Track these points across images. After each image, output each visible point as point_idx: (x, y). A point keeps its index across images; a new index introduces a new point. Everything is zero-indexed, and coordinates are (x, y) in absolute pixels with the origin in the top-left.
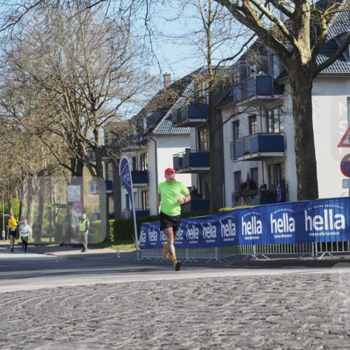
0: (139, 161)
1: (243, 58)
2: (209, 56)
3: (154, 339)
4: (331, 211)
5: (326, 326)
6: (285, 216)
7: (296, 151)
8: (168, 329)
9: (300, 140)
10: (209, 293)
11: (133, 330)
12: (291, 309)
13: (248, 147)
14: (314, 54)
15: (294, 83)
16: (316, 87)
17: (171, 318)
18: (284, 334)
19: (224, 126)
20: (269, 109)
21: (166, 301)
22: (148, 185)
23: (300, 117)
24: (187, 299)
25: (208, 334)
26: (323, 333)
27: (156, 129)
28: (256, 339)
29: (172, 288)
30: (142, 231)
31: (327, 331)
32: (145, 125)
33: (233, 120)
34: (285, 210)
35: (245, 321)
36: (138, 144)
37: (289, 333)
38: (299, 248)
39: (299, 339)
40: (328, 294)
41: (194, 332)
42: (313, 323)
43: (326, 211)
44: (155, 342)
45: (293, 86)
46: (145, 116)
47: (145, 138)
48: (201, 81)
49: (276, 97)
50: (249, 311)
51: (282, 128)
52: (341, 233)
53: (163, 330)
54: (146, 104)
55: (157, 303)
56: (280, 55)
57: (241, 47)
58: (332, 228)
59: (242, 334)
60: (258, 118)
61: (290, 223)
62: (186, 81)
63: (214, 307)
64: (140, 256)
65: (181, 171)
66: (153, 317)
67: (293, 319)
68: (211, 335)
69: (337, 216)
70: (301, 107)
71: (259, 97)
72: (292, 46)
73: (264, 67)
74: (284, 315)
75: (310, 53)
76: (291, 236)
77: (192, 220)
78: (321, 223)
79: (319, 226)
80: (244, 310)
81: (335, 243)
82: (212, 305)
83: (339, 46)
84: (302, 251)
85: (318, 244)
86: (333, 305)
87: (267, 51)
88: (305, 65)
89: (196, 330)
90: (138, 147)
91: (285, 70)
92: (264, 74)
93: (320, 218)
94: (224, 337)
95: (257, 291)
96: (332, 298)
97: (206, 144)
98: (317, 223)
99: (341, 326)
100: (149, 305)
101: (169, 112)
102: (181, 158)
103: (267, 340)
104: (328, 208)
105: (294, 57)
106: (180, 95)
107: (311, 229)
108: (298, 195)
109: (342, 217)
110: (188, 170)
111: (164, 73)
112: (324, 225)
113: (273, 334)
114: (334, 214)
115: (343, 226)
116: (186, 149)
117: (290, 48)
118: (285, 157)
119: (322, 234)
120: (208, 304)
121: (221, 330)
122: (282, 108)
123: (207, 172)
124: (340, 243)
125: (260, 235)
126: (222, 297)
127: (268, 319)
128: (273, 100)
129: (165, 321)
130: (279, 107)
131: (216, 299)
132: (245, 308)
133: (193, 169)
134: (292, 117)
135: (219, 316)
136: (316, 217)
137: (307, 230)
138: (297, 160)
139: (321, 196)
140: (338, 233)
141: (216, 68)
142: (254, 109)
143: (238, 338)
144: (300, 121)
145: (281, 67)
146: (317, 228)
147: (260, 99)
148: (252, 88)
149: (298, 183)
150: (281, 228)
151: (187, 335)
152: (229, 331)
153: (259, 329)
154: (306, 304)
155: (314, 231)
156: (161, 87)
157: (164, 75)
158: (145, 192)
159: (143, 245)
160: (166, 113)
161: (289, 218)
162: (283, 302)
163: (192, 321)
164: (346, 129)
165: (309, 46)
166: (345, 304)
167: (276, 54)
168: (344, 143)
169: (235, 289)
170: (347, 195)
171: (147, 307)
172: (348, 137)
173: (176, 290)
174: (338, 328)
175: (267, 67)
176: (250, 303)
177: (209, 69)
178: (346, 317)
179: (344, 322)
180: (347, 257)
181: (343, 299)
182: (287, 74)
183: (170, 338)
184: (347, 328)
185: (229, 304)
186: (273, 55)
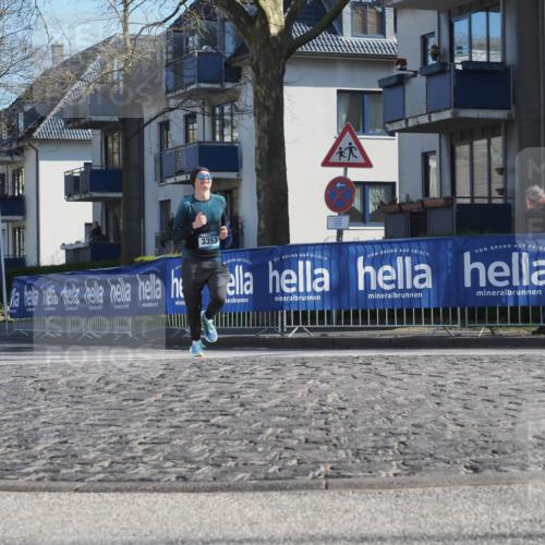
0: (10, 180)
1: (178, 23)
2: (125, 18)
3: (39, 448)
4: (308, 263)
5: (301, 432)
6: (239, 269)
7: (257, 170)
8: (61, 434)
9: (263, 154)
10: (122, 382)
11: (6, 434)
12: (248, 407)
13: (183, 163)
14: (289, 22)
15: (257, 64)
16: (290, 73)
17: (64, 418)
18: (237, 443)
19: (146, 129)
20: (217, 105)
21: (55, 393)
22: (24, 219)
23: (265, 118)
24: (88, 390)
25: (123, 442)
26: (296, 442)
27: (38, 130)
28: (196, 450)
29: (64, 374)
30: (14, 290)
31: (303, 438)
32: (21, 124)
33: (161, 119)
34: (239, 260)
35: (178, 424)
36: (10, 153)
37: (246, 442)
38: (258, 320)
39: (260, 449)
40: (304, 386)
41: (100, 438)
42: (282, 426)
43: (301, 263)
44: (41, 452)
45: (256, 70)
46: (22, 110)
47: (21, 144)
48: (112, 58)
49: (228, 86)
50: (185, 409)
51: (236, 135)
52: (323, 297)
53: (53, 435)
54: (24, 90)
55: (42, 396)
56: (237, 21)
57: (176, 6)
58: (309, 290)
59: (174, 443)
60: (199, 117)
61: (245, 280)
62: (88, 55)
63: (131, 402)
64: (11, 329)
65: (76, 197)
66: (36, 416)
67: (251, 421)
68: (127, 443)
69: (317, 271)
70: (267, 103)
71: (203, 85)
72: (255, 8)
73: (211, 39)
74: (238, 415)
75: (283, 20)
76: (246, 300)
77: (93, 273)
78: (294, 281)
79: (289, 286)
80: (177, 407)
81: (313, 313)
82: (128, 400)
83: (328, 11)
84: (263, 325)
85: (288, 313)
86: (311, 401)
87: (215, 15)
88: (274, 38)
89: (103, 435)
90: (8, 158)
91: (243, 45)
92: (210, 49)
93: (293, 273)
94: (147, 446)
95: (196, 380)
96: (310, 391)
97: (116, 157)
98: (288, 281)
99: (324, 432)
100: (30, 399)
101: (59, 105)
102: (76, 177)
103: (211, 451)
104: (305, 259)
105: (258, 24)
106: (78, 77)
107: (278, 291)
108: (260, 237)
109: (326, 272)
110: (87, 196)
111: (53, 42)
112: (297, 285)
113: (222, 442)
114: (313, 268)
115: (326, 287)
116: (85, 164)
117: (251, 11)
118: (239, 180)
119: (295, 298)
120: (121, 398)
121: (143, 436)
122: (236, 103)
123: (117, 201)
124: (321, 313)
126: (143, 389)
127: (213, 421)
128: (224, 91)
129: (56, 422)
130: (232, 101)
131: (134, 391)
132: (179, 404)
133: (95, 195)
134: (253, 118)
135: (138, 416)
136: (286, 272)
137: (271, 291)
138: (258, 184)
139: (294, 239)
140: (318, 297)
141: (135, 38)
142: (194, 103)
143: (168, 449)
144: (265, 125)
145: (237, 39)
146: (286, 290)
147: (203, 89)
148: (190, 70)
149: (260, 219)
150: (231, 289)
151: (90, 442)
152: (155, 438)
153: (200, 436)
154: (270, 399)
155: (283, 293)
157: (53, 46)
158: (18, 230)
159: (15, 311)
160: (55, 105)
161: (244, 273)
162: (236, 396)
163: (98, 422)
164: (334, 140)
165: (282, 9)
166: (330, 400)
167: (230, 19)
168: (332, 160)
169: (162, 376)
170: (334, 240)
171: (26, 402)
172: (338, 150)
173: (71, 378)
174: (320, 435)
175: (215, 39)
176: (186, 397)
177: (125, 39)
178: (331, 419)
179: (327, 427)
180: (331, 335)
181: (326, 393)
182: (247, 51)
183: (64, 447)
184: (333, 434)
185: (153, 399)
186: (225, 20)
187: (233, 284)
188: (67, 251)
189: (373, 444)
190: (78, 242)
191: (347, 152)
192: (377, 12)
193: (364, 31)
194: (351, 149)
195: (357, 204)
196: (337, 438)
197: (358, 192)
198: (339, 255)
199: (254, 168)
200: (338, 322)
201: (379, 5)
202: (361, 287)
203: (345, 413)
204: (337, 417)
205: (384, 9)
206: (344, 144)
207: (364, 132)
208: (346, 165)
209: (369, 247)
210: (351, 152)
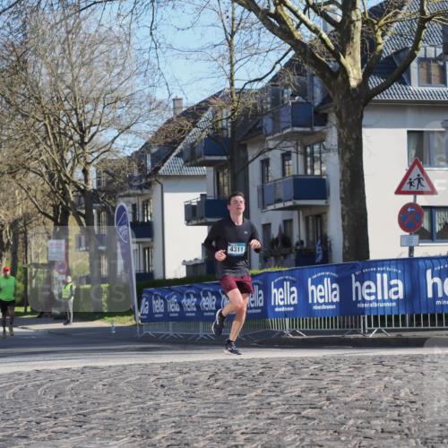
0: (141, 209)
1: (275, 79)
2: (232, 75)
3: (158, 437)
4: (385, 276)
5: (377, 423)
6: (327, 281)
7: (341, 198)
8: (176, 424)
9: (346, 185)
10: (229, 379)
12: (333, 401)
13: (281, 193)
14: (366, 76)
15: (340, 111)
16: (368, 117)
17: (179, 411)
18: (325, 432)
19: (250, 165)
20: (307, 144)
21: (173, 389)
22: (152, 240)
23: (348, 155)
24: (201, 386)
25: (228, 432)
26: (374, 431)
27: (163, 168)
28: (289, 439)
29: (181, 373)
30: (144, 299)
31: (379, 429)
32: (149, 164)
33: (261, 157)
34: (327, 273)
35: (276, 416)
36: (140, 187)
37: (331, 432)
38: (344, 323)
39: (343, 438)
40: (381, 382)
41: (209, 428)
42: (362, 418)
43: (379, 276)
44: (160, 442)
45: (339, 116)
46: (149, 152)
47: (149, 180)
48: (221, 108)
49: (317, 129)
50: (280, 403)
51: (324, 169)
52: (398, 304)
53: (170, 426)
54: (150, 136)
55: (161, 391)
56: (322, 76)
57: (273, 64)
58: (386, 298)
59: (271, 433)
60: (294, 155)
61: (333, 290)
62: (202, 107)
63: (235, 397)
64: (141, 331)
65: (194, 222)
66: (156, 409)
67: (336, 413)
68: (231, 433)
69: (393, 282)
70: (349, 143)
71: (296, 129)
72: (337, 65)
73: (302, 91)
74: (325, 408)
75: (361, 74)
76: (334, 307)
77: (207, 285)
78: (373, 290)
79: (370, 294)
80: (274, 401)
81: (390, 317)
82: (233, 395)
83: (398, 65)
85: (369, 317)
86: (387, 396)
87: (306, 71)
88: (354, 90)
89: (212, 426)
90: (139, 192)
91: (328, 96)
92: (301, 100)
93: (372, 284)
94: (248, 436)
95: (290, 378)
96: (385, 387)
97: (226, 189)
98: (368, 291)
99: (397, 423)
100: (152, 394)
101: (180, 147)
102: (194, 208)
103: (302, 440)
104: (382, 272)
105: (340, 78)
106: (194, 125)
107: (360, 299)
108: (345, 254)
109: (400, 283)
110: (203, 221)
111: (173, 97)
112: (376, 294)
113: (311, 432)
114: (390, 279)
115: (401, 295)
116: (202, 195)
117: (335, 67)
118: (327, 207)
119: (374, 305)
120: (227, 393)
121: (245, 426)
122: (324, 143)
124: (397, 317)
125: (294, 306)
126: (246, 385)
127: (304, 413)
128: (313, 133)
129: (172, 414)
130: (321, 141)
131: (238, 387)
132: (275, 399)
133: (210, 220)
134: (337, 155)
135: (241, 409)
136: (367, 283)
137: (354, 299)
138: (342, 210)
139: (373, 256)
140: (394, 304)
141: (241, 92)
142: (289, 144)
143: (265, 438)
144: (347, 161)
145: (323, 91)
146: (367, 298)
147: (298, 132)
148: (286, 117)
149: (344, 239)
150: (321, 297)
151: (201, 433)
152: (254, 429)
153: (293, 426)
154: (352, 394)
155: (364, 301)
156: (170, 115)
157: (174, 100)
158: (147, 249)
159: (145, 317)
160: (176, 148)
161: (332, 284)
162: (323, 391)
163: (206, 414)
164: (405, 172)
165: (360, 65)
166: (402, 394)
167: (317, 75)
168: (403, 189)
169: (262, 374)
170: (406, 255)
171: (149, 397)
172: (408, 181)
173: (187, 375)
174: (394, 425)
175: (306, 91)
176: (282, 392)
177: (231, 93)
178: (403, 411)
179: (400, 418)
180: (405, 335)
181: (400, 388)
182: (331, 101)
183: (178, 437)
184: (405, 425)
185: (254, 394)
186: (314, 75)
187: (322, 294)
188: (187, 266)
189: (439, 434)
190: (196, 259)
191: (416, 182)
192: (439, 66)
193: (429, 82)
194: (419, 180)
195: (426, 224)
196: (409, 429)
197: (426, 214)
198: (410, 268)
199: (339, 197)
200: (411, 325)
201: (440, 60)
202: (430, 295)
203: (415, 406)
204: (408, 409)
205: (445, 63)
206: (414, 175)
207: (431, 165)
208: (415, 193)
209: (435, 262)
210: (419, 182)
